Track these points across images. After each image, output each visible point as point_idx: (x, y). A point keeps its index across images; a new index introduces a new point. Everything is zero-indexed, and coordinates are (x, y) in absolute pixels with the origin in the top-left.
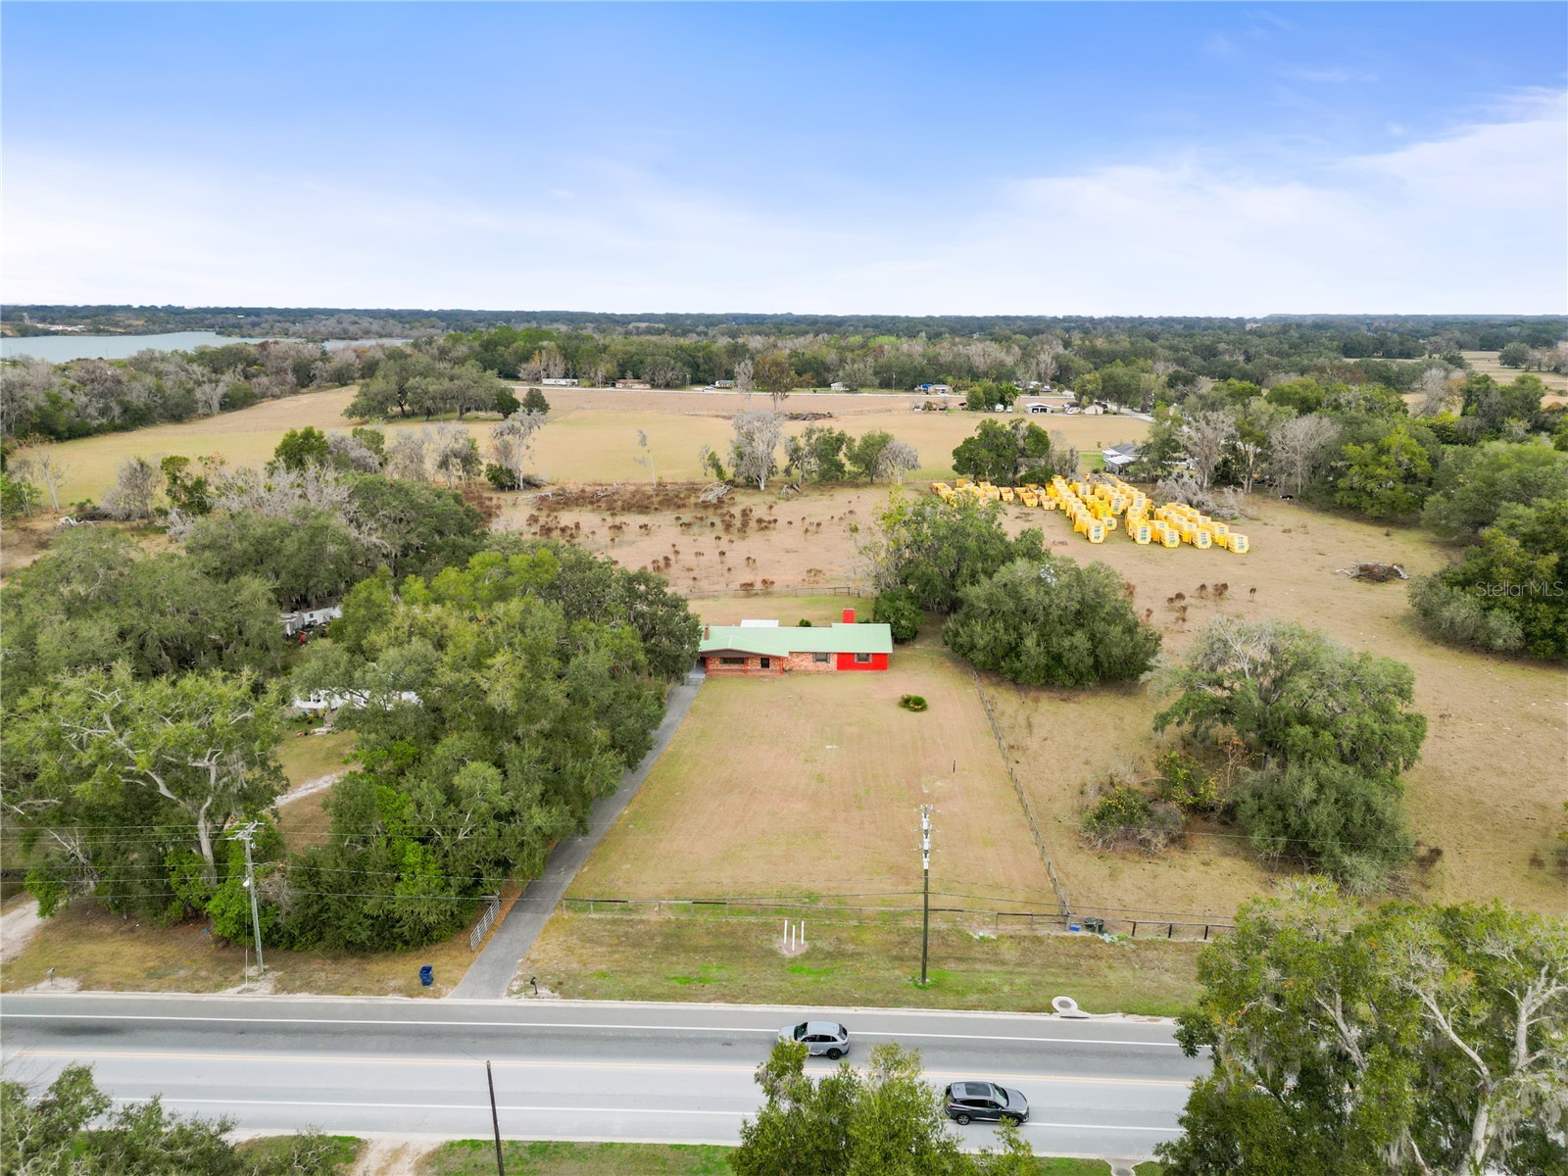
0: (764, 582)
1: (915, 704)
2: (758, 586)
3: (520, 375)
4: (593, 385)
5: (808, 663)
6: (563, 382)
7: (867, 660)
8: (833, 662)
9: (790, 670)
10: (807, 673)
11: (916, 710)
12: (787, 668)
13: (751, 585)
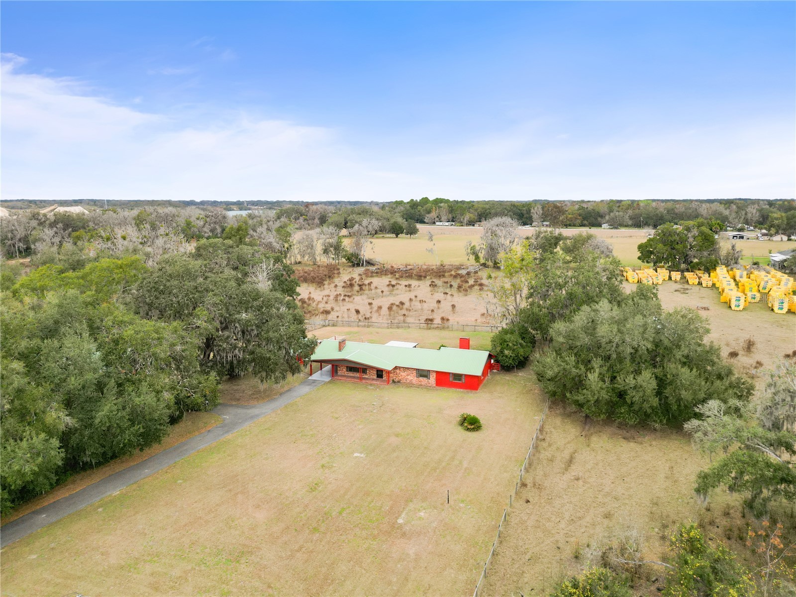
0: (443, 319)
1: (471, 424)
2: (438, 321)
3: (425, 220)
4: (462, 226)
5: (412, 378)
6: (447, 224)
7: (460, 380)
8: (433, 379)
9: (399, 382)
10: (410, 385)
11: (468, 429)
12: (397, 380)
13: (431, 320)
